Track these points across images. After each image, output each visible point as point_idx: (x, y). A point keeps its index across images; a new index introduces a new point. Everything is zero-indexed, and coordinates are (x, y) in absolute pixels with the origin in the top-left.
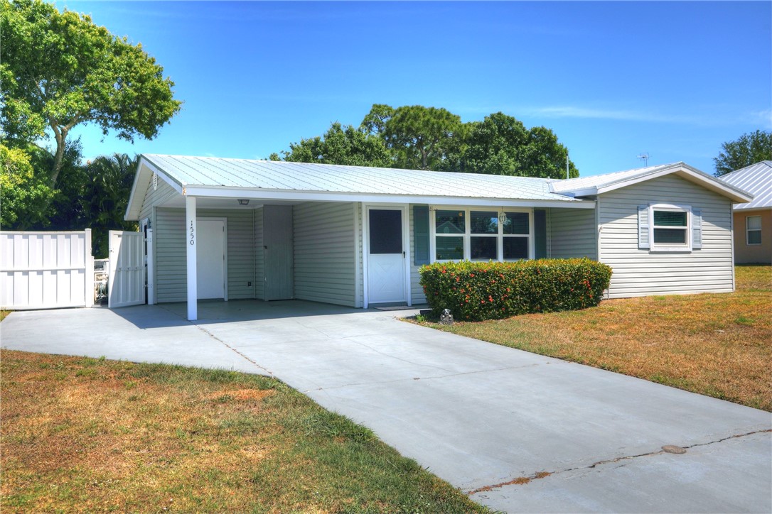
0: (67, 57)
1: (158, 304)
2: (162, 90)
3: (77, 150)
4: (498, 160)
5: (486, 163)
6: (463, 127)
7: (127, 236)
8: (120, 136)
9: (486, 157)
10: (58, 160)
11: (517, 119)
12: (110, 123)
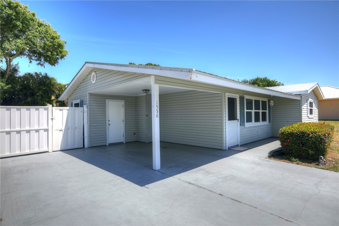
0: (16, 22)
1: (91, 147)
2: (61, 44)
3: (17, 69)
8: (38, 64)
10: (7, 73)
12: (33, 58)
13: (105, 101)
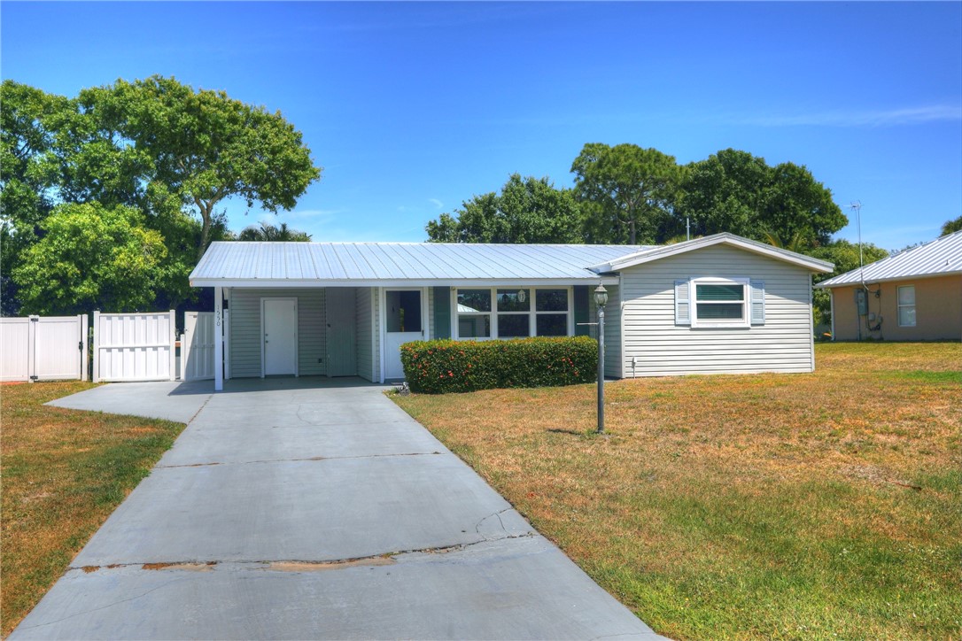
0: (200, 136)
1: (233, 378)
2: (295, 160)
4: (726, 208)
5: (710, 213)
6: (678, 170)
7: (203, 316)
8: (264, 207)
9: (710, 205)
10: (204, 235)
11: (754, 155)
12: (255, 194)
13: (259, 301)
